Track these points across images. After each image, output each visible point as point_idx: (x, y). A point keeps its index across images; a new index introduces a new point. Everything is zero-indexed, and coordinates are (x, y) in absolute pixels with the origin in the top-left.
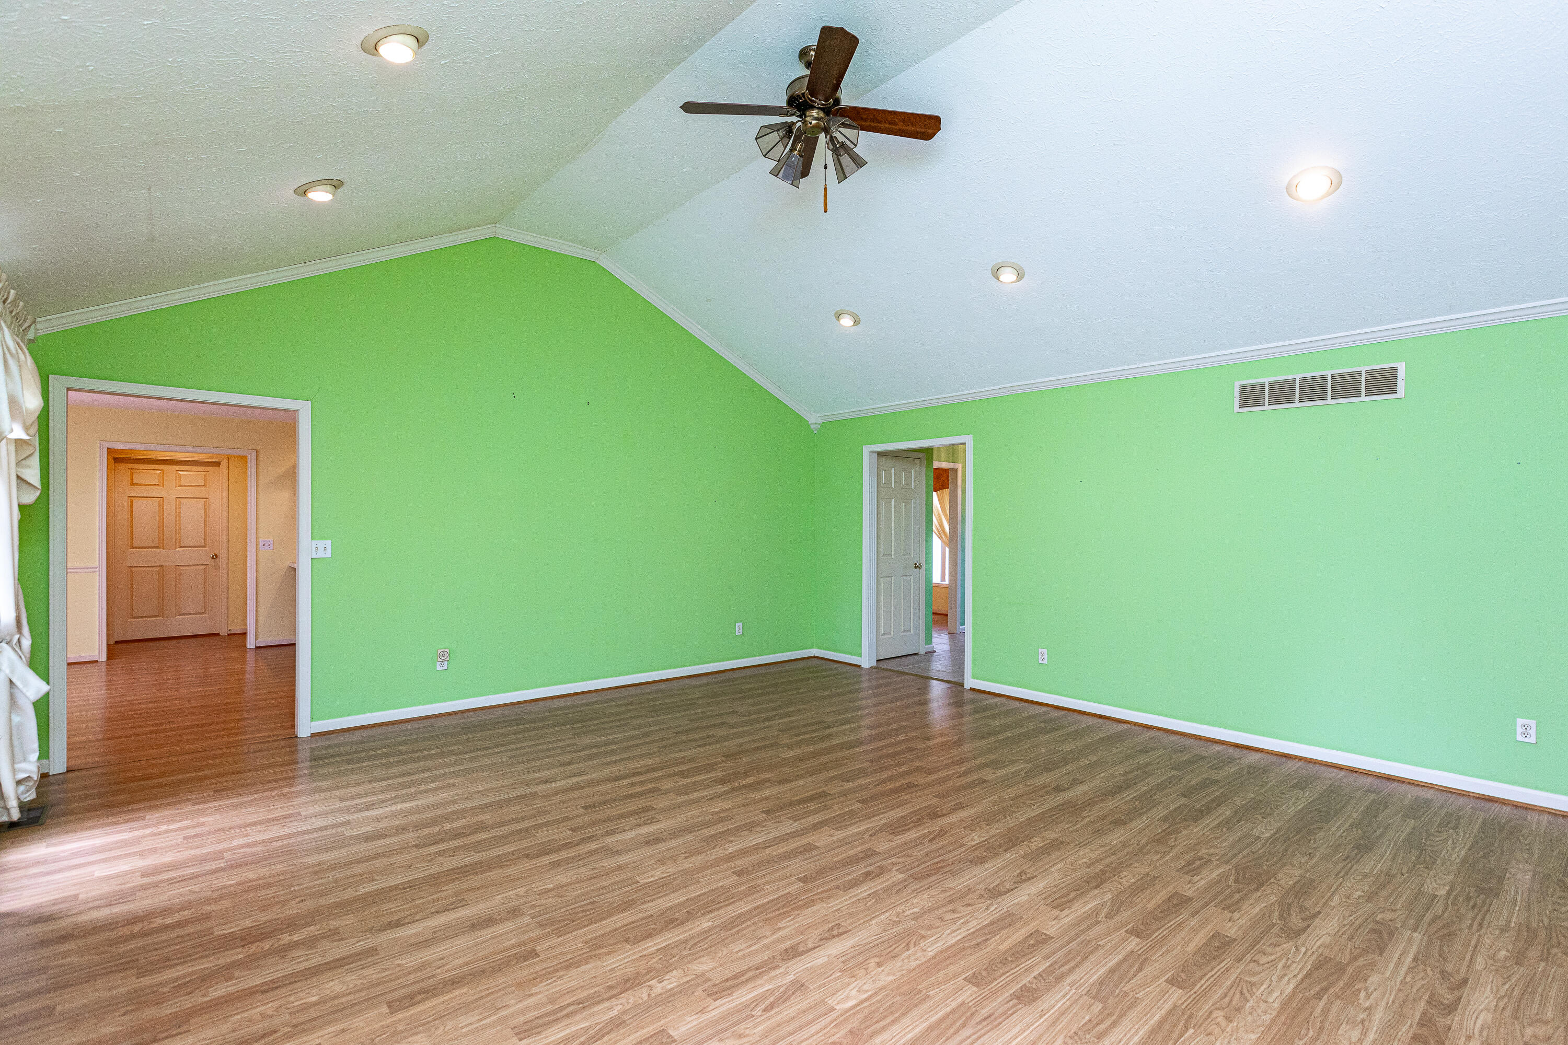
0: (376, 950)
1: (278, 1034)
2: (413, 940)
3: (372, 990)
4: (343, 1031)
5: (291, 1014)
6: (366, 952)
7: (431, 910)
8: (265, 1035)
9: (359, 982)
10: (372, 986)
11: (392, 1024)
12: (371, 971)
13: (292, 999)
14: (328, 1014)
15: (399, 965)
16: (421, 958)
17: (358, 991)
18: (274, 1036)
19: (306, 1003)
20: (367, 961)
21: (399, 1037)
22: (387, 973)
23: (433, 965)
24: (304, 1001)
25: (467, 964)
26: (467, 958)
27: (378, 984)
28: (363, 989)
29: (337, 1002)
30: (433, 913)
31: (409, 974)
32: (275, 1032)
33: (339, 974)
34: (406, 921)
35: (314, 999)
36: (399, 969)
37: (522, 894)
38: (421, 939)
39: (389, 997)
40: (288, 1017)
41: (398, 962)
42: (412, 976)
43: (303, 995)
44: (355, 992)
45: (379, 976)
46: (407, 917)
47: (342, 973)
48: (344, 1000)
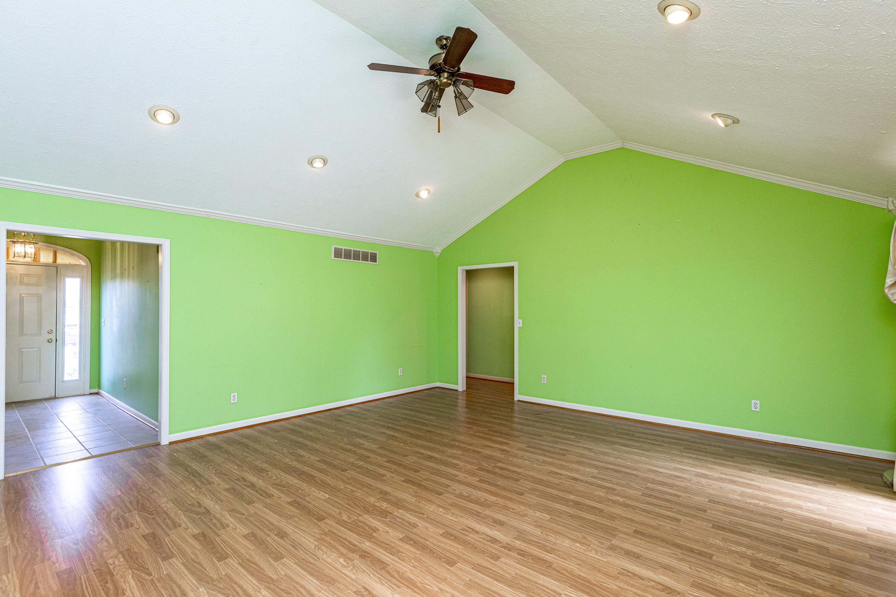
0: (692, 584)
1: (766, 582)
2: (671, 573)
3: (712, 568)
4: (738, 563)
5: (757, 586)
6: (698, 587)
7: (642, 582)
8: (773, 587)
9: (715, 576)
10: (711, 569)
11: (717, 552)
12: (705, 576)
13: (752, 593)
14: (740, 574)
15: (690, 568)
16: (678, 563)
17: (719, 572)
18: (769, 583)
19: (747, 586)
20: (703, 582)
21: (718, 547)
22: (699, 569)
23: (677, 557)
24: (747, 587)
25: (663, 547)
26: (661, 549)
27: (708, 568)
28: (716, 571)
29: (732, 575)
30: (643, 579)
31: (690, 562)
32: (768, 584)
33: (721, 587)
34: (660, 587)
35: (741, 584)
36: (692, 567)
37: (594, 552)
38: (666, 571)
39: (709, 560)
40: (758, 586)
41: (689, 570)
42: (690, 560)
43: (745, 590)
44: (721, 573)
45: (704, 571)
46: (657, 589)
47: (719, 586)
48: (728, 574)
